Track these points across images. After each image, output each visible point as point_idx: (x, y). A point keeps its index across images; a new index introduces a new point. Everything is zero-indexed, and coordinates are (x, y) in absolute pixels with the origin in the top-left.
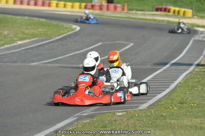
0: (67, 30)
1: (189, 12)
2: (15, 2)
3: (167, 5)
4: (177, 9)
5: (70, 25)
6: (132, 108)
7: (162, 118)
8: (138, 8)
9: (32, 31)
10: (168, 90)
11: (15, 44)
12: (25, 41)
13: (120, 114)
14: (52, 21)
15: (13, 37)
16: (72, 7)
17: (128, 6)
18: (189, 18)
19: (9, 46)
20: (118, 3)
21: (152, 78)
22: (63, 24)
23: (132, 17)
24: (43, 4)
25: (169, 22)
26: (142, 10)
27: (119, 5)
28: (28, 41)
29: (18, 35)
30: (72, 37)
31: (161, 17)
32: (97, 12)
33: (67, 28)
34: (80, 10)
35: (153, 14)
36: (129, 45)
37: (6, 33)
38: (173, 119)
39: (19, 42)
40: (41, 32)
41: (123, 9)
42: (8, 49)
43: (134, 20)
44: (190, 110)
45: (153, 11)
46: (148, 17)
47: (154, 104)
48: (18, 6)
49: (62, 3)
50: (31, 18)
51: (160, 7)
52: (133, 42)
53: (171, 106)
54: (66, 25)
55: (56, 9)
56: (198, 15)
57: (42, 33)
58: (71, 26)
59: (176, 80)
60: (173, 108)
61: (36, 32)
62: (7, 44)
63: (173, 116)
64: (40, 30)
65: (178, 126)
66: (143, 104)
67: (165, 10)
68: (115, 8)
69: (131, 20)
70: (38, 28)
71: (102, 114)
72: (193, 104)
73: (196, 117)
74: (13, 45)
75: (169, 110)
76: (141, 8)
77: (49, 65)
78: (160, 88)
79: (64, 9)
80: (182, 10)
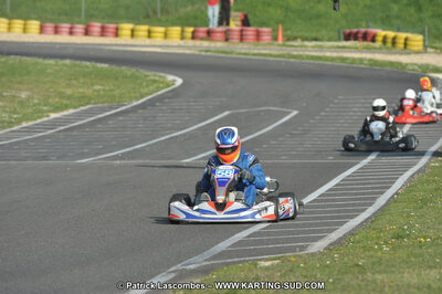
0: (155, 85)
1: (417, 40)
2: (42, 30)
3: (369, 27)
4: (391, 34)
5: (162, 74)
6: (293, 249)
7: (356, 270)
8: (306, 35)
9: (81, 90)
10: (371, 210)
11: (46, 119)
12: (65, 113)
13: (268, 264)
14: (124, 68)
15: (39, 104)
16: (166, 36)
17: (285, 30)
18: (417, 53)
19: (30, 123)
20: (264, 24)
21: (337, 185)
22: (147, 73)
23: (295, 53)
24: (103, 32)
25: (373, 62)
26: (316, 39)
27: (265, 29)
28: (71, 111)
29: (50, 100)
30: (167, 100)
31: (356, 53)
32: (220, 45)
33: (154, 81)
34: (182, 43)
35: (339, 47)
36: (288, 113)
37: (24, 95)
38: (379, 272)
39: (53, 116)
40: (98, 91)
41: (276, 39)
42: (29, 130)
43: (297, 61)
44: (417, 251)
45: (339, 40)
46: (328, 54)
47: (339, 242)
48: (49, 38)
49: (143, 29)
50: (78, 62)
51: (355, 30)
52: (296, 109)
53: (377, 244)
54: (152, 75)
55: (130, 41)
56: (437, 45)
57: (102, 93)
58: (164, 77)
59: (388, 188)
60: (381, 249)
61: (89, 92)
62: (27, 120)
63: (380, 264)
64: (97, 87)
65: (390, 287)
66: (316, 241)
67: (365, 37)
68: (258, 36)
69: (292, 60)
70: (93, 85)
71: (227, 264)
72: (425, 238)
73: (430, 267)
74: (39, 121)
75: (372, 253)
76: (314, 35)
77: (118, 162)
78: (354, 205)
79: (148, 42)
80: (402, 36)
